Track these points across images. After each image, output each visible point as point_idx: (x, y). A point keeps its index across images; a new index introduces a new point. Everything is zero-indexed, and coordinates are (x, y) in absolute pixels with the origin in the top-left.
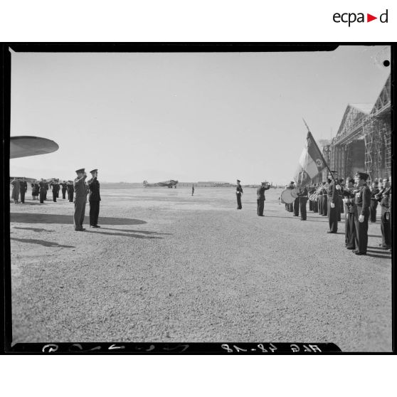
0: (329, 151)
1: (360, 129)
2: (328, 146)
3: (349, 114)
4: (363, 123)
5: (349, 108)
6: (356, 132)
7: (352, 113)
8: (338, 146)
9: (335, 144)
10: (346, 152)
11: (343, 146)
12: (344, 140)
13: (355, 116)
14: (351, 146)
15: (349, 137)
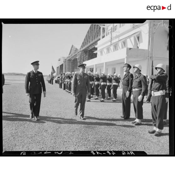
0: (66, 62)
1: (76, 55)
2: (66, 60)
3: (73, 48)
4: (77, 53)
5: (72, 46)
6: (75, 55)
7: (74, 48)
8: (69, 60)
9: (68, 59)
10: (72, 62)
11: (71, 60)
12: (71, 58)
13: (75, 49)
14: (74, 60)
15: (72, 57)
